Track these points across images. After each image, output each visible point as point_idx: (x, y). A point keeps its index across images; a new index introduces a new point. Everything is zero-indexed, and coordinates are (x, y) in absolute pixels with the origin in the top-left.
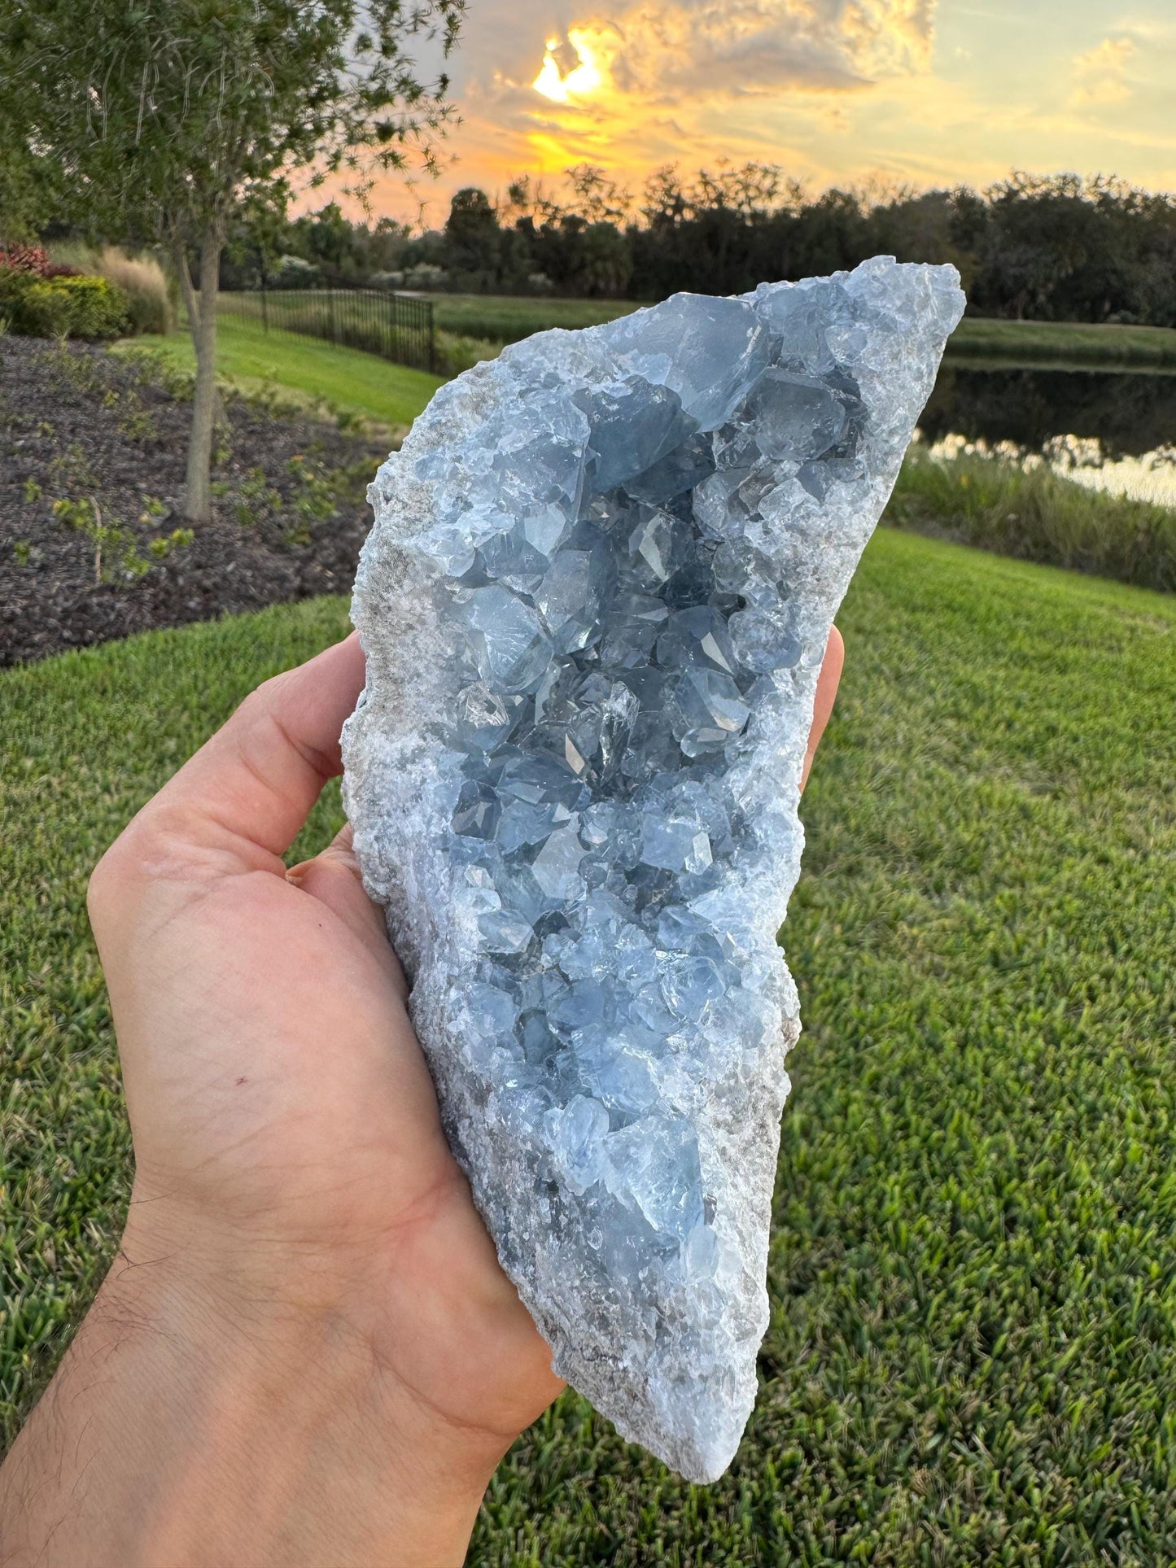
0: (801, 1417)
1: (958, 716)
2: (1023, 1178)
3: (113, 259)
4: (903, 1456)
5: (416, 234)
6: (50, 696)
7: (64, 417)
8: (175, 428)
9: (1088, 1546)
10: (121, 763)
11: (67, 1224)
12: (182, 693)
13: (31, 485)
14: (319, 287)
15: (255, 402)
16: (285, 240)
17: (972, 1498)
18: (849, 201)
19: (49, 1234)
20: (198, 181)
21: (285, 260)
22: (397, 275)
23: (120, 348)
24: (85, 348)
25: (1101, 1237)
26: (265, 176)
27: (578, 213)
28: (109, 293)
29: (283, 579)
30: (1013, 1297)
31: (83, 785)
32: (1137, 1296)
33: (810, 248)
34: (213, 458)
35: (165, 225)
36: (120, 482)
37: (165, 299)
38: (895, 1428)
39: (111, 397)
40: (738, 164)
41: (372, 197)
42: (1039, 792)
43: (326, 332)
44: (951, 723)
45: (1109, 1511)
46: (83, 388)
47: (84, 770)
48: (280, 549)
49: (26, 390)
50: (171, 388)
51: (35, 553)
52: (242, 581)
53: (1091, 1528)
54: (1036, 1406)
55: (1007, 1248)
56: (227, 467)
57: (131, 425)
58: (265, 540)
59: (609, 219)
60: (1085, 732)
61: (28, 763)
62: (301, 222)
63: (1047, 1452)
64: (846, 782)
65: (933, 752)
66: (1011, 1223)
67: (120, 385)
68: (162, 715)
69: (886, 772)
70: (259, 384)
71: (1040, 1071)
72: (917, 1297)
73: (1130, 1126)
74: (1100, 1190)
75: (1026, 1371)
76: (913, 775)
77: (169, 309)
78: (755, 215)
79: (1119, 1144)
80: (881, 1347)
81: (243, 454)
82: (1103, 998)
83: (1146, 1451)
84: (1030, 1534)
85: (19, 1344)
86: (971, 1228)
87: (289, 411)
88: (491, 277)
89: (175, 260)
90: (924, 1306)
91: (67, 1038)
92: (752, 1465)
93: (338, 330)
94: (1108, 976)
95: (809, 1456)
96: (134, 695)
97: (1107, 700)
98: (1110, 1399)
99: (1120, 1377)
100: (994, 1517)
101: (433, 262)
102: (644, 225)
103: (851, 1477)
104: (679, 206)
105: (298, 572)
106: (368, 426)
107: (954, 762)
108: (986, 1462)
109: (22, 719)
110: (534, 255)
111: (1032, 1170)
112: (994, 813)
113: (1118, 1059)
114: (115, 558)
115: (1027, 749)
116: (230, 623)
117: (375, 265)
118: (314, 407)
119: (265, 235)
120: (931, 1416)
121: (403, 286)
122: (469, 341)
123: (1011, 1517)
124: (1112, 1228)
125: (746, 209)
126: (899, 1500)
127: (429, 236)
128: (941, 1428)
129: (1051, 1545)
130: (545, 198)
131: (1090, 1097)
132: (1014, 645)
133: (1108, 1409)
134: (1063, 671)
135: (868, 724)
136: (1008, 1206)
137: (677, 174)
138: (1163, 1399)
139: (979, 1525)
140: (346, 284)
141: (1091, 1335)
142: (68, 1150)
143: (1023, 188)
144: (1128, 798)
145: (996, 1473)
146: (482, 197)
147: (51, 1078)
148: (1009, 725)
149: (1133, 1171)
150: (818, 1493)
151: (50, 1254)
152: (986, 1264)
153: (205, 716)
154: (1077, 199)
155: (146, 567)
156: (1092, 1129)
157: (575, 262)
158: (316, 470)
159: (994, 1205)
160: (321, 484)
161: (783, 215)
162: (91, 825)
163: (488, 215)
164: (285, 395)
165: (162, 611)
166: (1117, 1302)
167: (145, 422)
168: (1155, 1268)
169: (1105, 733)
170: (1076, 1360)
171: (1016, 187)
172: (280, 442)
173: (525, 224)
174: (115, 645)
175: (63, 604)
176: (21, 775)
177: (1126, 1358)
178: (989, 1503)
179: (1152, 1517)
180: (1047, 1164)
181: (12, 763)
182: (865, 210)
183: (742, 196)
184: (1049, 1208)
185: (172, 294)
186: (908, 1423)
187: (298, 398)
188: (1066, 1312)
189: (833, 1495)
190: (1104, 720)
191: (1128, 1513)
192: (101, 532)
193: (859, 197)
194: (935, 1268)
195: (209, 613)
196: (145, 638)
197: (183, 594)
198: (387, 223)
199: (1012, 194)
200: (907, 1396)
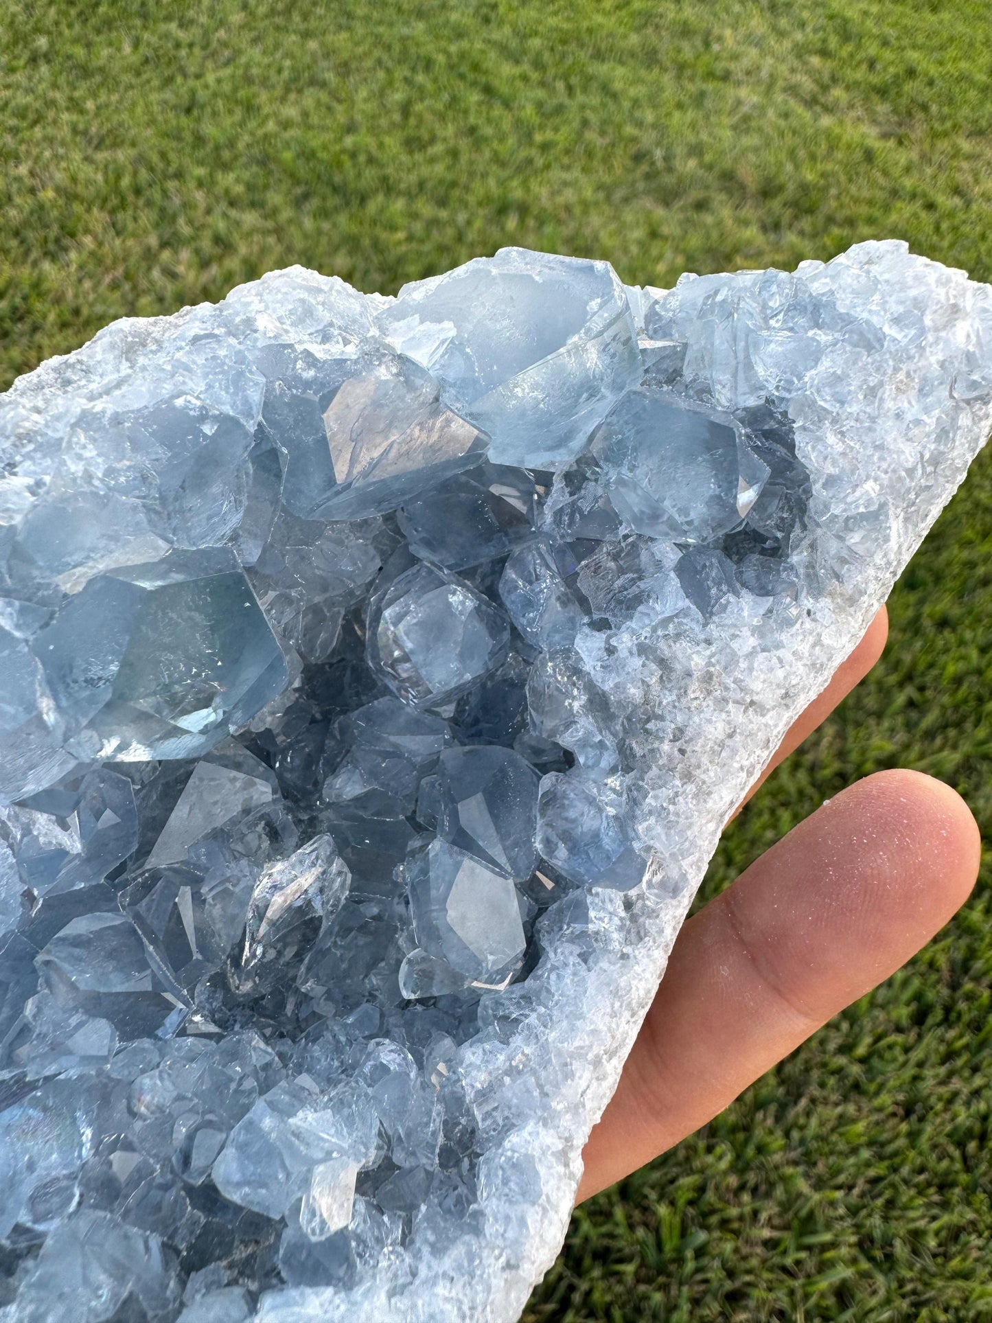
1: (824, 53)
42: (885, 136)
44: (815, 61)
60: (943, 77)
64: (707, 117)
65: (792, 90)
69: (745, 109)
76: (771, 113)
97: (971, 45)
107: (811, 102)
112: (839, 155)
115: (882, 92)
135: (735, 57)
144: (966, 146)
148: (872, 64)
169: (961, 78)
190: (963, 65)
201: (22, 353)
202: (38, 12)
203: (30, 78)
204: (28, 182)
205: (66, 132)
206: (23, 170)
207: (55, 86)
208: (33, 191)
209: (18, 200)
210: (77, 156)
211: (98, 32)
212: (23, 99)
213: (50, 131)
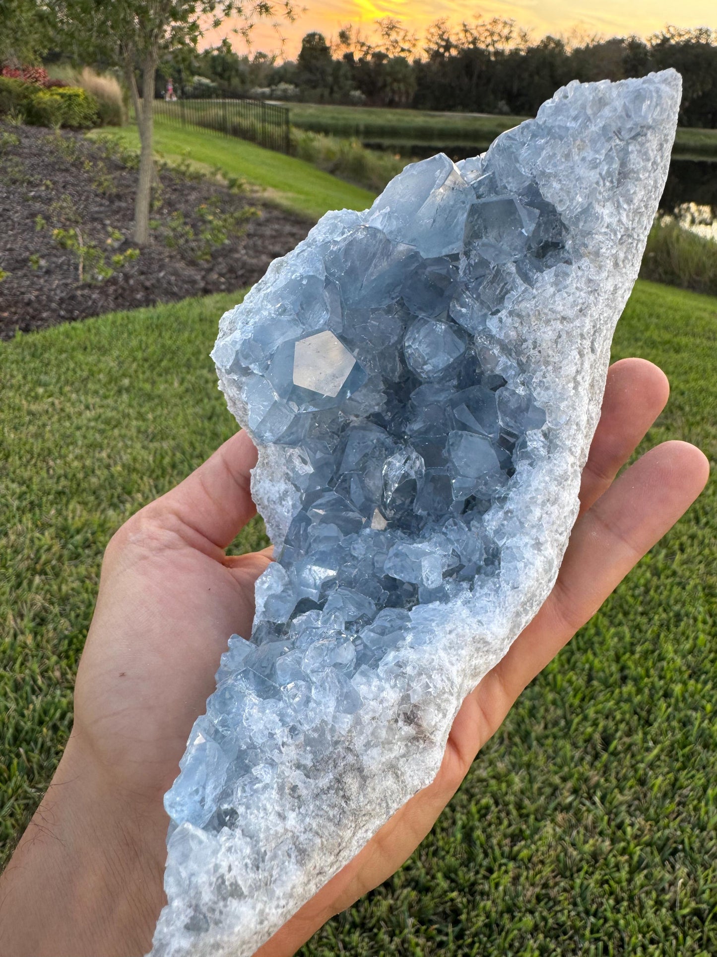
0: (493, 782)
2: (633, 653)
3: (88, 75)
4: (552, 805)
5: (279, 63)
6: (53, 350)
7: (59, 178)
8: (128, 186)
9: (657, 859)
10: (96, 392)
11: (67, 657)
12: (132, 351)
13: (39, 219)
14: (217, 97)
15: (177, 171)
16: (196, 64)
17: (590, 831)
18: (559, 44)
19: (57, 663)
20: (141, 22)
21: (196, 78)
22: (267, 90)
23: (93, 134)
24: (71, 134)
25: (677, 689)
26: (184, 18)
27: (383, 51)
28: (86, 98)
29: (193, 282)
30: (622, 721)
31: (73, 404)
32: (697, 723)
33: (531, 76)
34: (151, 206)
35: (121, 53)
36: (94, 219)
37: (121, 103)
38: (548, 790)
39: (88, 165)
40: (487, 18)
41: (252, 34)
43: (221, 127)
45: (671, 841)
46: (70, 159)
47: (74, 396)
48: (192, 263)
49: (35, 160)
50: (125, 160)
51: (43, 262)
52: (169, 283)
53: (660, 850)
54: (632, 782)
55: (621, 693)
56: (160, 209)
57: (100, 184)
58: (183, 258)
59: (403, 55)
60: (689, 389)
61: (41, 390)
62: (207, 52)
63: (637, 807)
66: (624, 679)
67: (93, 158)
68: (121, 364)
70: (179, 159)
71: (647, 592)
72: (565, 717)
73: (700, 625)
74: (679, 661)
75: (627, 761)
77: (123, 109)
78: (497, 53)
79: (692, 636)
80: (542, 745)
81: (170, 204)
82: (689, 550)
83: (696, 809)
84: (624, 851)
85: (41, 723)
86: (600, 680)
87: (198, 177)
88: (326, 92)
89: (127, 77)
90: (569, 723)
91: (66, 553)
92: (463, 807)
93: (229, 125)
94: (693, 537)
95: (497, 803)
96: (103, 351)
97: (704, 371)
98: (676, 780)
99: (684, 767)
100: (603, 841)
101: (290, 82)
102: (425, 58)
103: (521, 816)
104: (448, 47)
105: (203, 278)
106: (247, 187)
108: (600, 810)
109: (37, 364)
110: (354, 78)
111: (638, 649)
113: (695, 586)
114: (92, 267)
116: (161, 308)
117: (253, 83)
118: (214, 174)
119: (184, 60)
120: (569, 785)
121: (271, 97)
122: (311, 134)
123: (613, 842)
124: (685, 684)
125: (491, 49)
126: (548, 829)
127: (287, 65)
128: (575, 791)
129: (636, 858)
130: (362, 40)
131: (677, 608)
132: (648, 334)
133: (675, 785)
134: (677, 351)
136: (623, 669)
137: (448, 25)
138: (708, 781)
139: (594, 845)
140: (234, 95)
141: (667, 743)
142: (67, 616)
143: (673, 36)
145: (606, 818)
146: (321, 38)
147: (57, 575)
149: (700, 651)
150: (501, 823)
151: (57, 674)
152: (607, 700)
153: (146, 365)
154: (708, 44)
155: (110, 273)
156: (677, 626)
157: (380, 84)
158: (215, 214)
159: (614, 668)
160: (218, 223)
161: (515, 53)
162: (78, 428)
163: (325, 50)
164: (195, 166)
165: (120, 300)
166: (684, 725)
167: (108, 181)
168: (709, 707)
169: (702, 390)
170: (658, 757)
171: (668, 36)
172: (193, 197)
173: (349, 57)
174: (91, 321)
175: (60, 294)
176: (36, 398)
177: (688, 757)
178: (601, 834)
179: (696, 845)
180: (648, 646)
181: (31, 390)
182: (568, 50)
183: (489, 40)
184: (647, 671)
185: (126, 100)
186: (555, 788)
187: (204, 169)
188: (654, 729)
189: (510, 825)
190: (702, 383)
191: (682, 842)
192: (82, 250)
193: (565, 41)
194: (576, 702)
195: (149, 302)
196: (110, 316)
197: (133, 290)
198: (261, 55)
199: (665, 40)
200: (556, 773)
201: (87, 570)
202: (126, 365)
203: (116, 401)
204: (106, 461)
205: (133, 432)
206: (104, 455)
207: (130, 406)
208: (108, 467)
209: (98, 472)
210: (138, 446)
211: (160, 375)
212: (110, 414)
213: (123, 431)
